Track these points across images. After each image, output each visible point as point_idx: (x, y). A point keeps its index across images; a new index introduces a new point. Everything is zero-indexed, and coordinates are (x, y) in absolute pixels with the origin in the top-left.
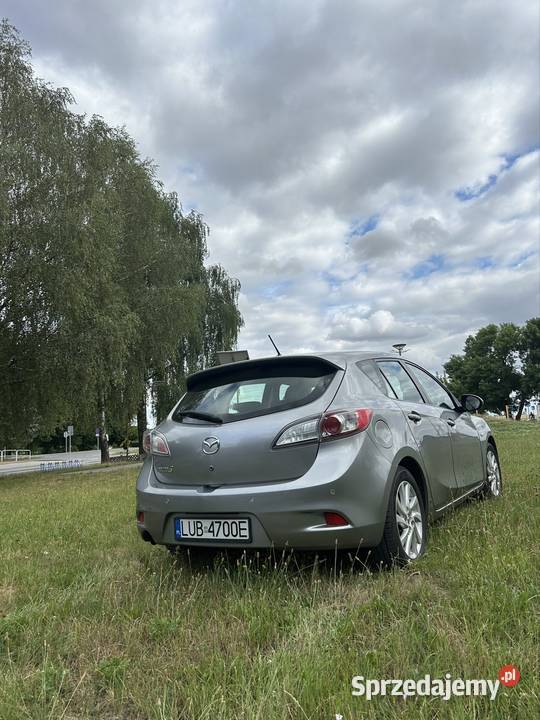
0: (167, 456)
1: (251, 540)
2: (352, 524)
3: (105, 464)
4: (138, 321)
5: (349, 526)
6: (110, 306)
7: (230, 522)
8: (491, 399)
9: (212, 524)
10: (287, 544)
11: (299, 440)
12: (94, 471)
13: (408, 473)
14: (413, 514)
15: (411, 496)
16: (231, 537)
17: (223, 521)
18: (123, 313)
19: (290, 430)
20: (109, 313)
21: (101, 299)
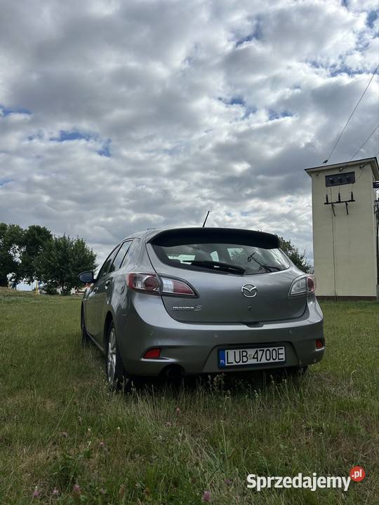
1: (286, 361)
5: (323, 348)
7: (271, 349)
9: (257, 352)
16: (272, 361)
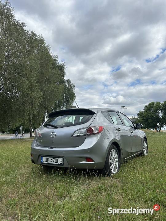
0: (40, 137)
1: (63, 165)
2: (94, 162)
3: (31, 138)
4: (42, 95)
5: (93, 162)
6: (34, 90)
7: (57, 159)
8: (152, 125)
9: (52, 159)
10: (73, 167)
11: (80, 135)
12: (27, 140)
13: (115, 147)
14: (116, 160)
15: (115, 154)
16: (57, 163)
17: (55, 158)
18: (38, 92)
19: (78, 131)
20: (34, 92)
21: (31, 87)
